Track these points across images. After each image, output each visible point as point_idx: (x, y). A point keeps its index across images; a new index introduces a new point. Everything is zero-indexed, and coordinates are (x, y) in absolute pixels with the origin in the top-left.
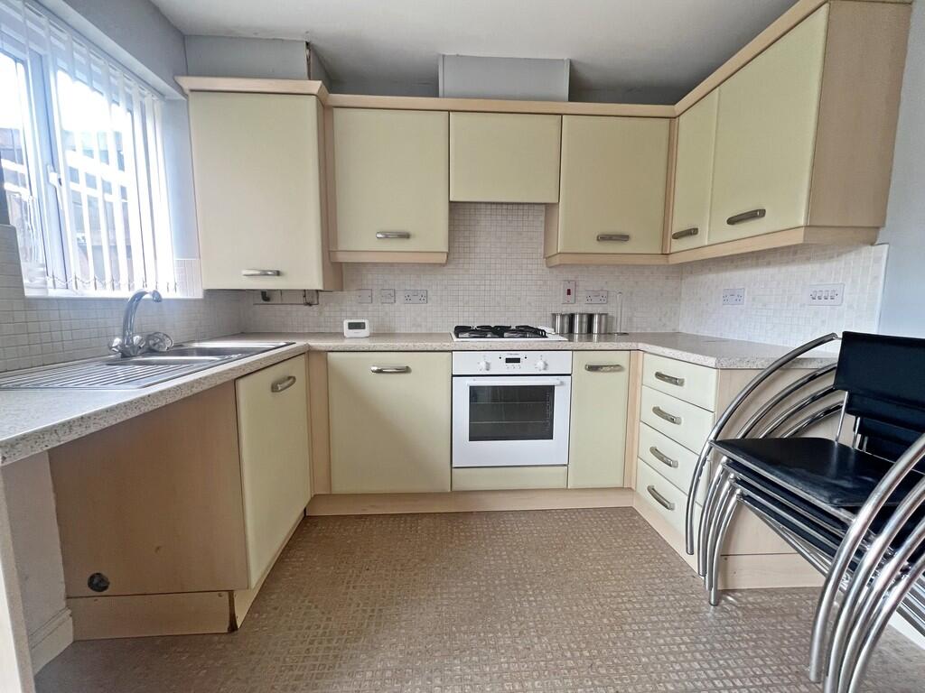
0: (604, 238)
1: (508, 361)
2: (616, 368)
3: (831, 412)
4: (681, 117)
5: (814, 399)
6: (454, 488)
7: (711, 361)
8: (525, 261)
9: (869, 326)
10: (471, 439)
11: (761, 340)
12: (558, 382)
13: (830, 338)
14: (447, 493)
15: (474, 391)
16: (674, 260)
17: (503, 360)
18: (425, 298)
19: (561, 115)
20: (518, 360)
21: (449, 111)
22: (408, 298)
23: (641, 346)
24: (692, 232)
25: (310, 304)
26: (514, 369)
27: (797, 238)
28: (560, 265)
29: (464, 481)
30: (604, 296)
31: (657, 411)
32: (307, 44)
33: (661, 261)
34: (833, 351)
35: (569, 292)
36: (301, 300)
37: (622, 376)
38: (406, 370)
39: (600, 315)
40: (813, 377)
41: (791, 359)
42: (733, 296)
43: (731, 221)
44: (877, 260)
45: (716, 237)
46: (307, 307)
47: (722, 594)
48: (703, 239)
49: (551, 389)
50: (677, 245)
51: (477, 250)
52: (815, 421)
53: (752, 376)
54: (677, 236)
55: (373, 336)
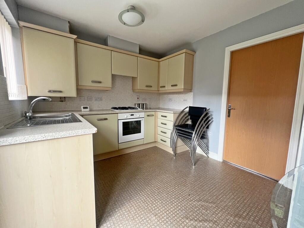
0: (147, 86)
1: (131, 115)
2: (153, 115)
3: (188, 120)
4: (161, 62)
5: (186, 118)
6: (119, 149)
7: (172, 112)
8: (128, 90)
9: (192, 106)
10: (123, 135)
11: (176, 108)
12: (142, 119)
13: (187, 107)
14: (117, 150)
15: (123, 123)
16: (160, 92)
17: (130, 115)
18: (101, 99)
19: (138, 57)
20: (133, 115)
21: (111, 51)
22: (96, 100)
23: (157, 110)
24: (164, 87)
25: (62, 101)
26: (132, 117)
27: (182, 90)
28: (138, 92)
29: (121, 146)
30: (145, 99)
31: (162, 123)
32: (69, 22)
33: (157, 92)
34: (188, 109)
35: (138, 98)
36: (59, 100)
37: (154, 117)
38: (106, 119)
39: (145, 104)
40: (185, 114)
41: (183, 111)
42: (170, 100)
43: (172, 86)
44: (192, 95)
45: (168, 88)
46: (61, 102)
47: (175, 154)
48: (166, 88)
49: (140, 121)
50: (161, 89)
51: (116, 87)
52: (186, 122)
53: (178, 114)
54: (161, 87)
55: (90, 110)
